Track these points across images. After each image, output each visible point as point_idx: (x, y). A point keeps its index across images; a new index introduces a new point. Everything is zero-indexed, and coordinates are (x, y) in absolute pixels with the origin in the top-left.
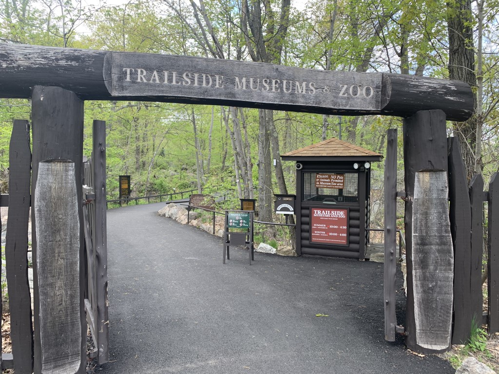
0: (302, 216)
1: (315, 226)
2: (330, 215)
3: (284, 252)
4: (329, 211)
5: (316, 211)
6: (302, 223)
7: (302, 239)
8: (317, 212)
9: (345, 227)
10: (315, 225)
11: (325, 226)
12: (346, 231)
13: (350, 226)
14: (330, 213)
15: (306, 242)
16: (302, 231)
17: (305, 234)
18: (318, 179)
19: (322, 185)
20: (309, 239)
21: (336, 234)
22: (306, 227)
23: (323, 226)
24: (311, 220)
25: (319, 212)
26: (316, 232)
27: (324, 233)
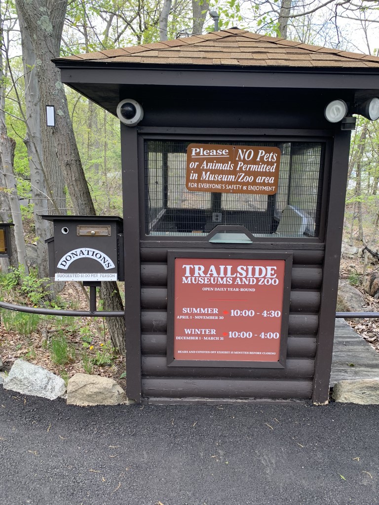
0: (145, 283)
1: (184, 313)
2: (234, 279)
3: (89, 396)
4: (229, 268)
5: (188, 267)
6: (145, 306)
7: (145, 352)
8: (192, 271)
9: (277, 314)
10: (185, 310)
11: (216, 311)
12: (278, 324)
13: (291, 308)
14: (234, 271)
15: (156, 362)
16: (145, 329)
17: (155, 340)
18: (195, 160)
19: (209, 182)
20: (166, 351)
21: (248, 335)
22: (156, 317)
23: (212, 312)
24: (171, 295)
25: (199, 269)
26: (187, 331)
27: (213, 332)
